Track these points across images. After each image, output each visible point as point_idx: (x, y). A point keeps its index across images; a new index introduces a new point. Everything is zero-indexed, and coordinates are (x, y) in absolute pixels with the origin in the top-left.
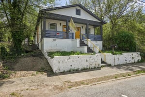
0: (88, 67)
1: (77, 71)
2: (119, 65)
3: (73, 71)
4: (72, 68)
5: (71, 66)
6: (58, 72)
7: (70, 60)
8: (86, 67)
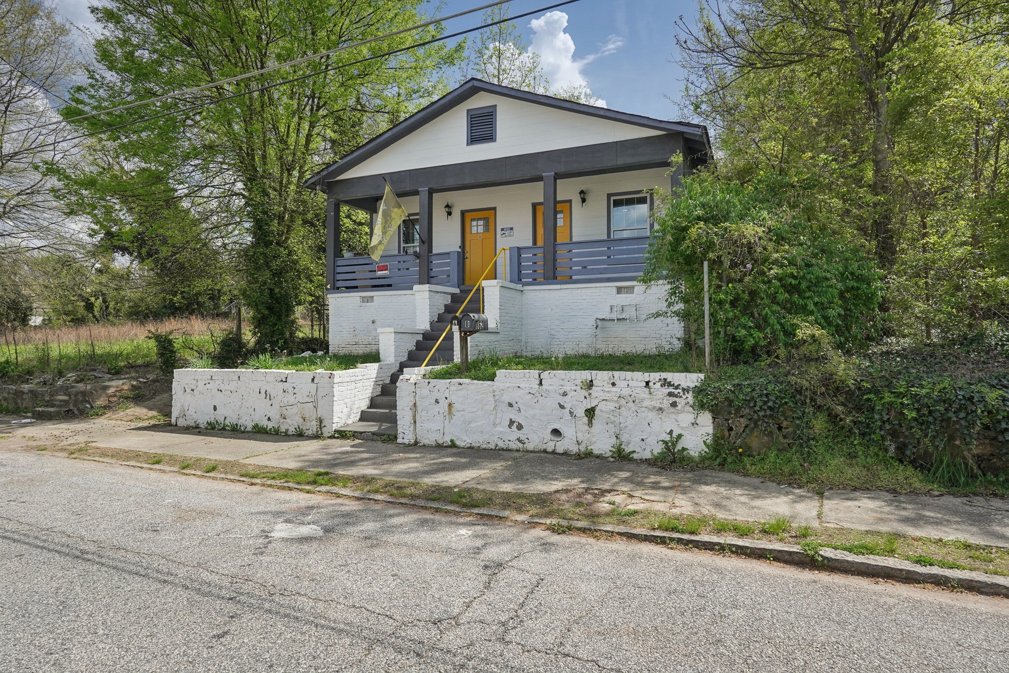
1: (235, 431)
2: (471, 448)
3: (224, 429)
4: (219, 416)
5: (215, 408)
6: (182, 423)
7: (213, 386)
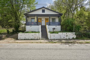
0: (33, 39)
4: (26, 38)
7: (25, 35)
8: (32, 38)
